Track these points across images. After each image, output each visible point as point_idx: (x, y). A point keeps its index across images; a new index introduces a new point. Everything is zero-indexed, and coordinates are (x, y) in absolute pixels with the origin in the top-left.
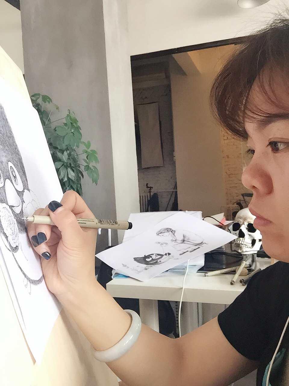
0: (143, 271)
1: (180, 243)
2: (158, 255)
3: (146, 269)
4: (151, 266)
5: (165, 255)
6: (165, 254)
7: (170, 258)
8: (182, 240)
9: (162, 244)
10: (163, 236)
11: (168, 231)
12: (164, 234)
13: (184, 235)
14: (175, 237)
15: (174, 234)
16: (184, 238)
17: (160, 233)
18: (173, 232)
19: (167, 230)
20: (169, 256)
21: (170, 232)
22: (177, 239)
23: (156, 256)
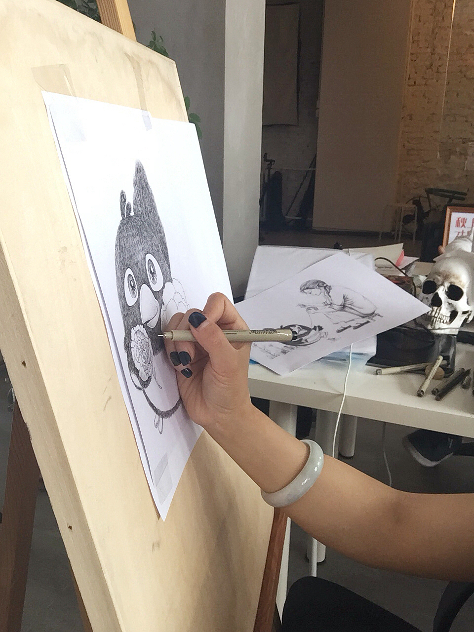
0: (279, 355)
1: (338, 311)
2: (304, 328)
3: (284, 352)
4: (293, 349)
5: (313, 329)
6: (313, 327)
7: (322, 335)
8: (341, 305)
9: (308, 309)
10: (310, 293)
11: (319, 286)
12: (313, 290)
13: (344, 297)
14: (330, 298)
15: (328, 293)
16: (344, 301)
17: (305, 288)
18: (327, 288)
19: (317, 284)
20: (320, 331)
21: (323, 288)
22: (334, 302)
23: (299, 329)
